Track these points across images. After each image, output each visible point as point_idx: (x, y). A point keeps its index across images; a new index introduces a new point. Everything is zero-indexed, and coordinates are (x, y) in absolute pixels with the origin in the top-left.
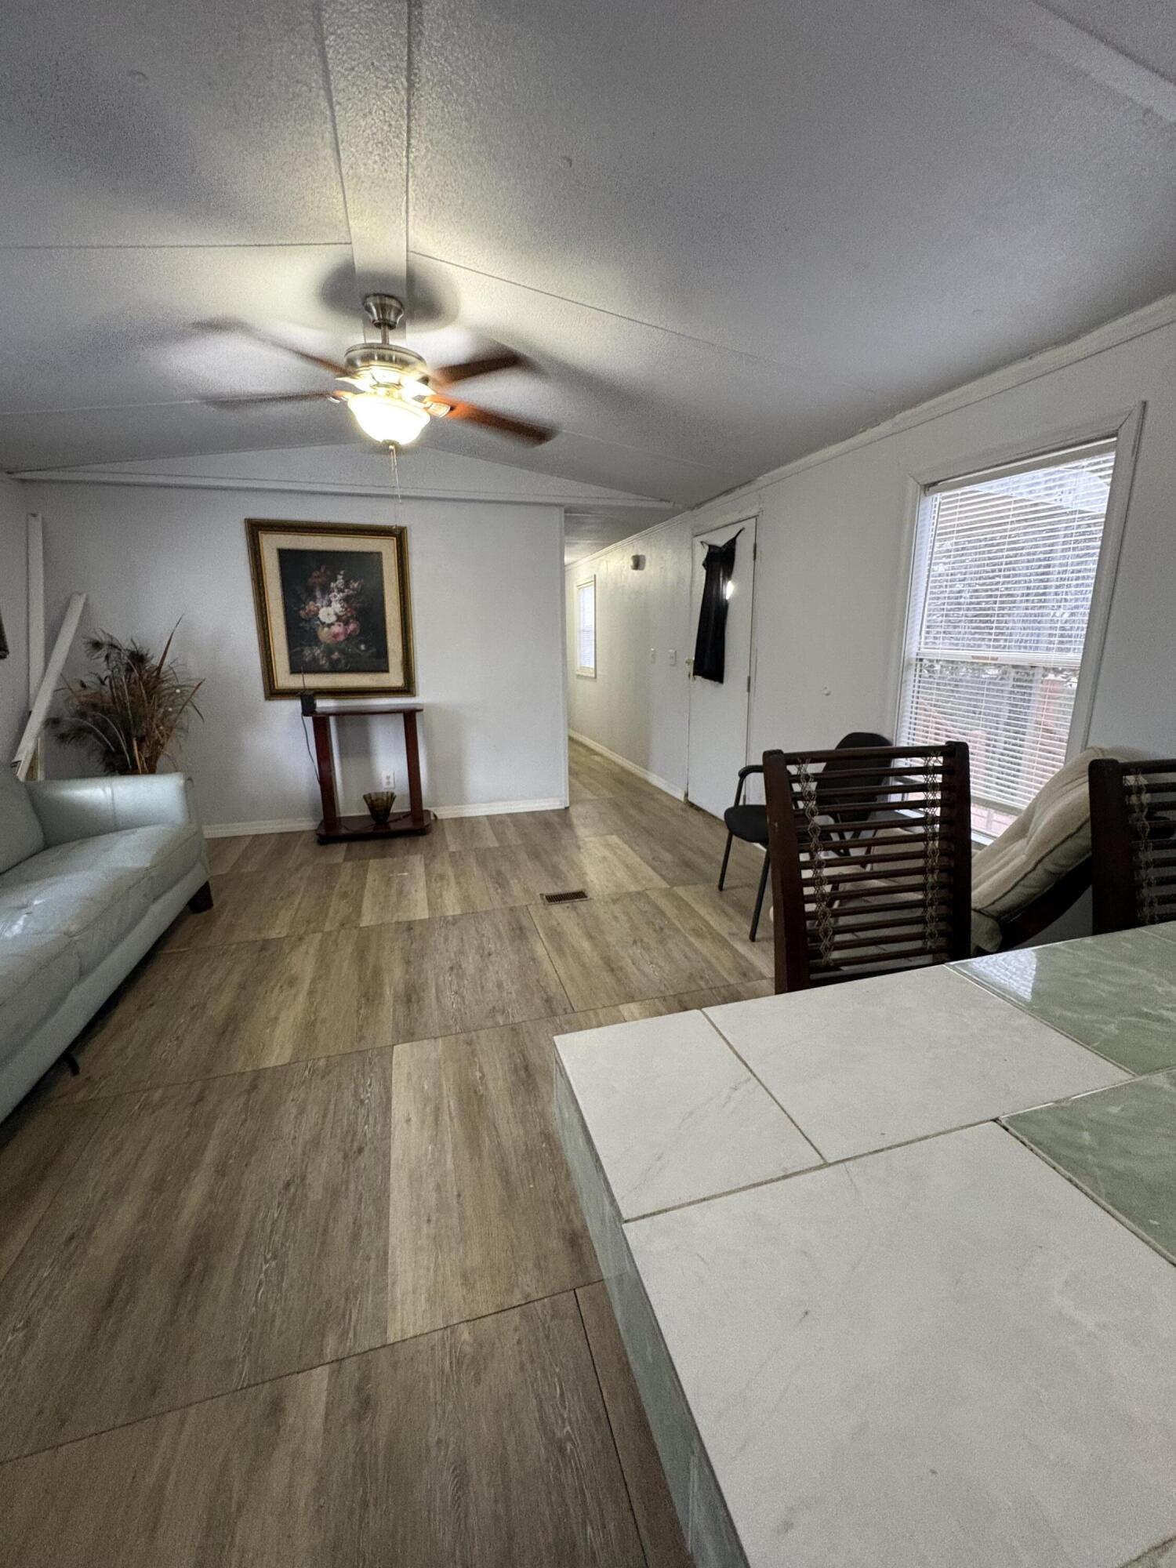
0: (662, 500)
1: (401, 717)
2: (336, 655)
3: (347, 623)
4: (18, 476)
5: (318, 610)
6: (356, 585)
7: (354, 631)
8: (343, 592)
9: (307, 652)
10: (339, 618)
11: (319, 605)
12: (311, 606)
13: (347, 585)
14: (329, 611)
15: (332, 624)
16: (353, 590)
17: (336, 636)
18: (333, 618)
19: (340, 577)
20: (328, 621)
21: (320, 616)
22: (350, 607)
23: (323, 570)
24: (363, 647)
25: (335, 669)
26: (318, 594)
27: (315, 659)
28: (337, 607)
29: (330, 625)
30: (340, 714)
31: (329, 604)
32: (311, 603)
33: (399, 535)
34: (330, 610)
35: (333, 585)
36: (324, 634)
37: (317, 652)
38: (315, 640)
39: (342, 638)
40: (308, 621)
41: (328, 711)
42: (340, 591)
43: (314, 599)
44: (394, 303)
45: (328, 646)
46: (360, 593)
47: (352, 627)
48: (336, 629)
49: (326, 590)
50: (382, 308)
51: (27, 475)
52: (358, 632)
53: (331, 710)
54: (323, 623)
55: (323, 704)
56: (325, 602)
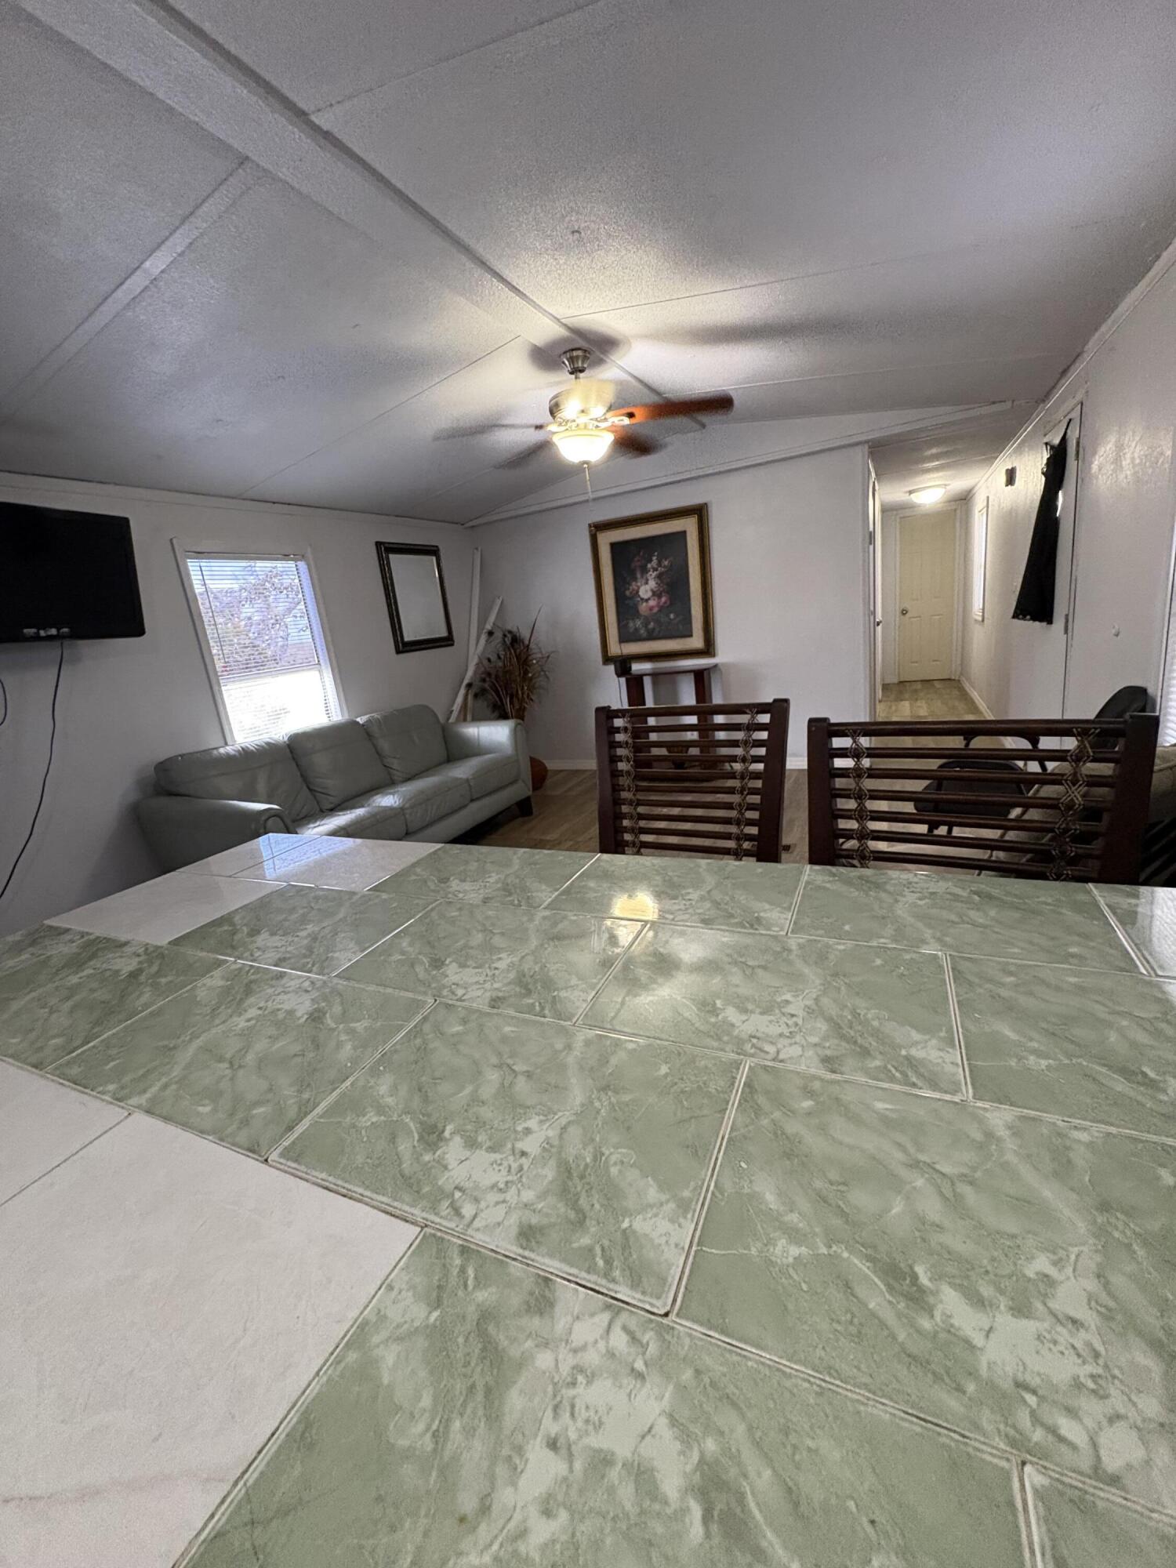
0: (994, 403)
1: (692, 677)
2: (652, 625)
3: (660, 597)
4: (467, 525)
5: (639, 588)
6: (666, 563)
7: (665, 603)
8: (657, 570)
9: (631, 624)
10: (654, 593)
11: (639, 584)
12: (634, 586)
13: (659, 564)
14: (646, 589)
15: (649, 599)
16: (665, 567)
17: (651, 609)
18: (650, 594)
19: (654, 558)
20: (646, 597)
21: (641, 593)
22: (662, 582)
23: (641, 554)
24: (672, 616)
25: (651, 637)
26: (639, 576)
27: (636, 630)
28: (652, 584)
29: (647, 600)
30: (655, 675)
31: (647, 583)
32: (634, 583)
33: (700, 512)
34: (648, 587)
35: (649, 566)
36: (643, 608)
37: (638, 623)
38: (636, 613)
39: (656, 610)
40: (631, 598)
41: (643, 672)
42: (655, 570)
43: (635, 579)
44: (579, 353)
45: (646, 618)
46: (670, 568)
47: (663, 599)
48: (652, 603)
49: (644, 571)
50: (572, 360)
51: (471, 524)
52: (668, 603)
53: (647, 672)
54: (642, 599)
55: (637, 667)
56: (644, 581)
